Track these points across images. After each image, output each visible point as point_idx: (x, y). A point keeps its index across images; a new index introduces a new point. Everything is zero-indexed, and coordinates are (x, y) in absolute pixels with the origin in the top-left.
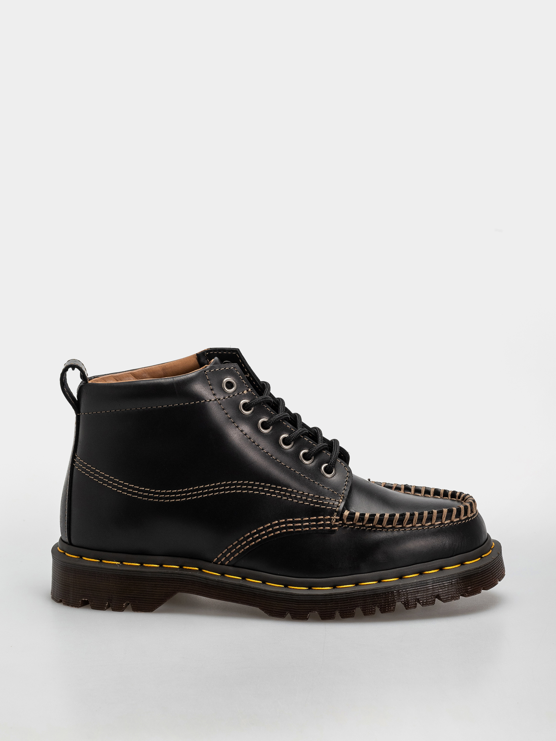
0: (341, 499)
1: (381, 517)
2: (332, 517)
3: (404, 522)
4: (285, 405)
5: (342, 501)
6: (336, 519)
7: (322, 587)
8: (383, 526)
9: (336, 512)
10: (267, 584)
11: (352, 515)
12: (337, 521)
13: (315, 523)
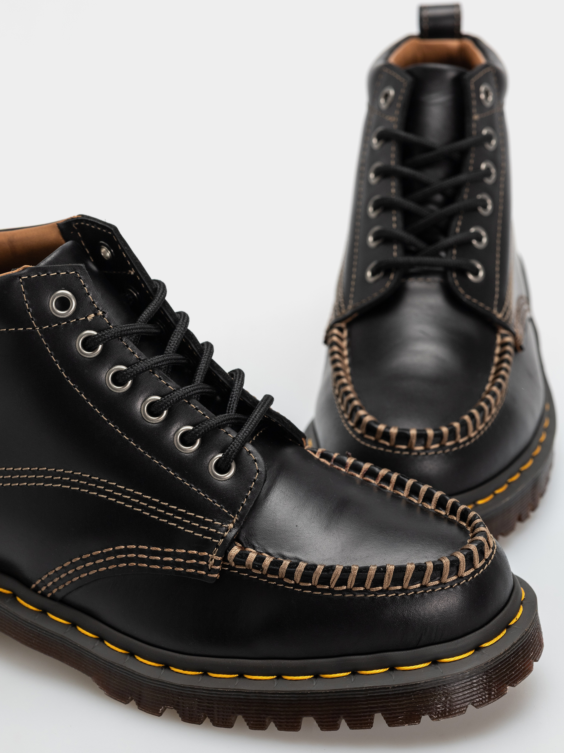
0: (233, 523)
1: (291, 568)
2: (210, 555)
3: (331, 580)
4: (189, 325)
5: (234, 527)
6: (215, 560)
7: (184, 670)
8: (295, 582)
9: (217, 546)
10: (105, 644)
11: (242, 558)
12: (217, 563)
13: (182, 560)
